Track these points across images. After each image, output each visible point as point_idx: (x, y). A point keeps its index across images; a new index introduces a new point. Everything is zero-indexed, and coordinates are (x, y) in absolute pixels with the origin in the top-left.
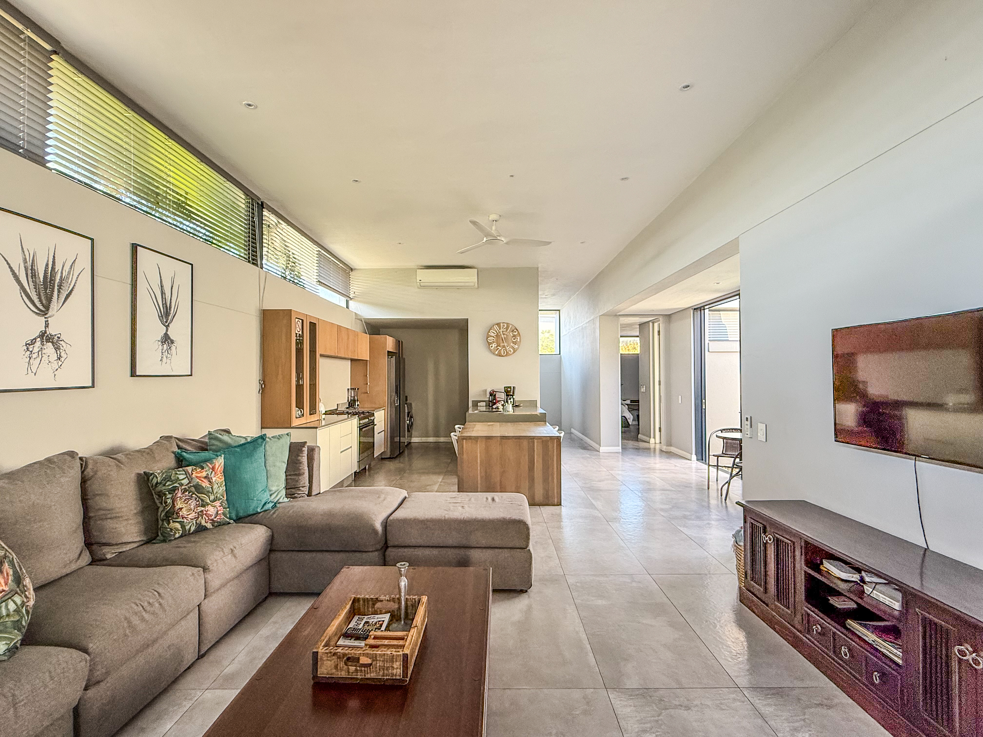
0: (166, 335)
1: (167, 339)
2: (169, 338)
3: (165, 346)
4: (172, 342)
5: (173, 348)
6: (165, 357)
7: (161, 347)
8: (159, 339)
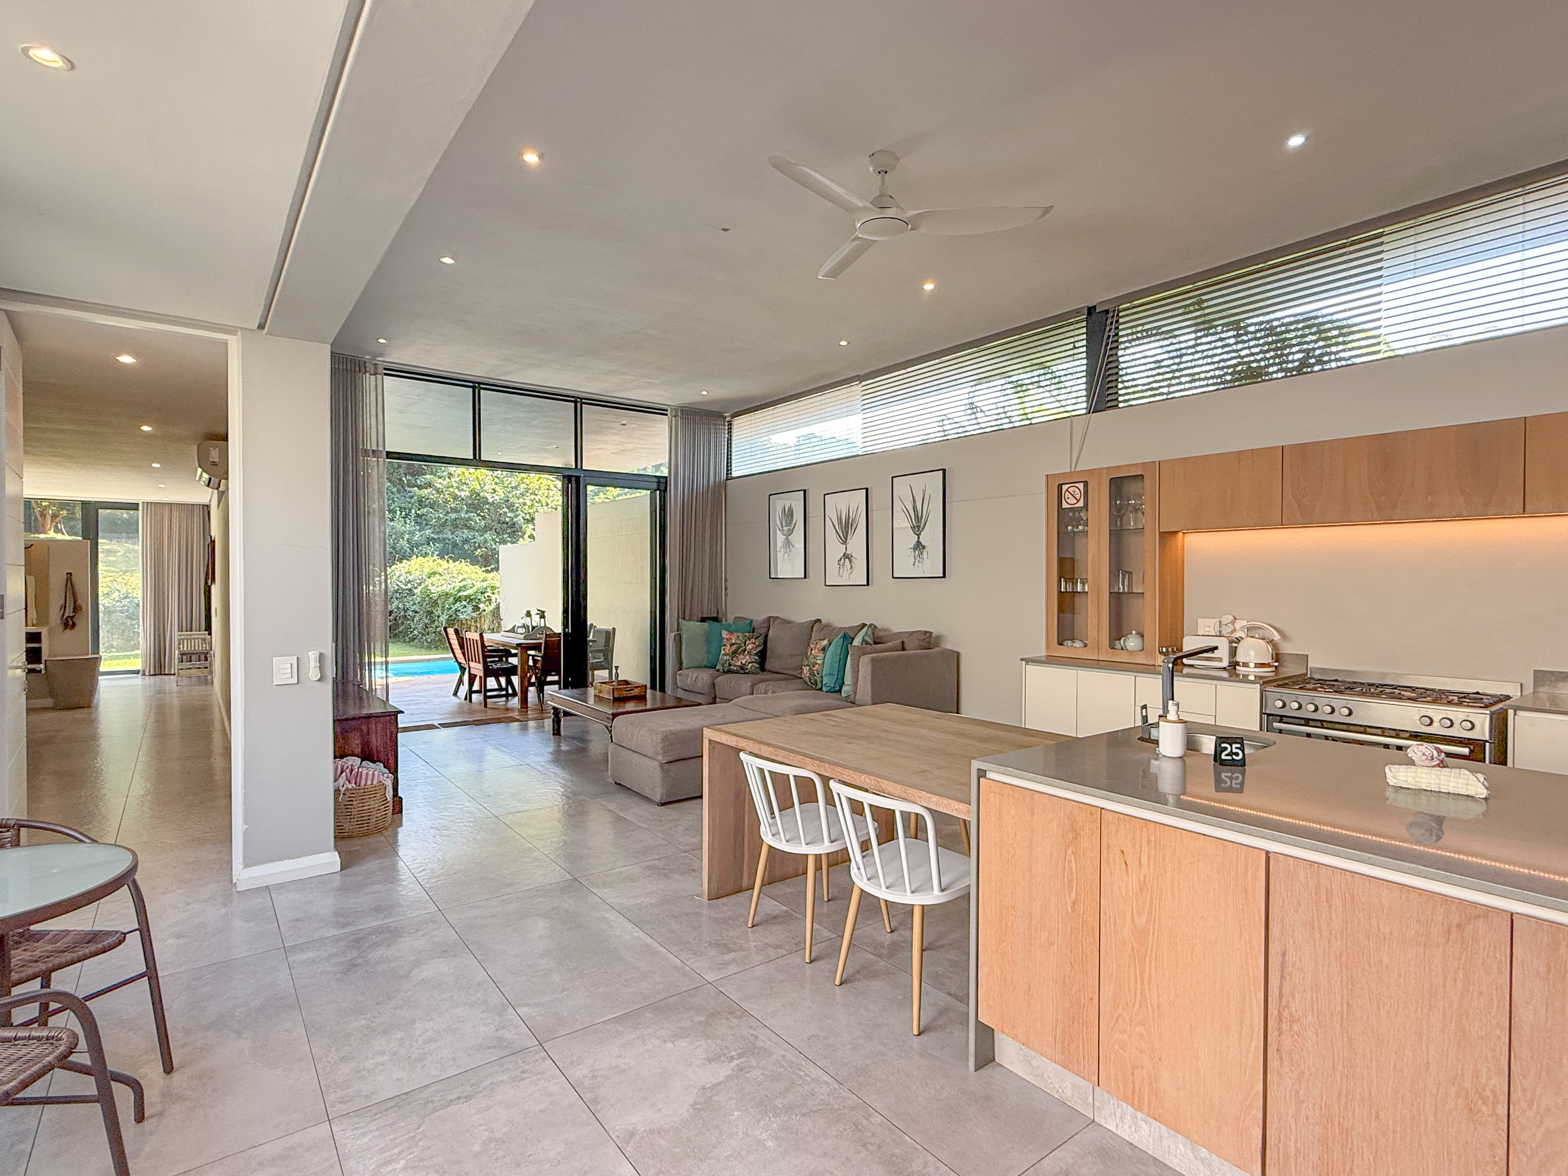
0: (918, 542)
1: (919, 546)
2: (921, 544)
3: (917, 552)
4: (924, 547)
5: (925, 553)
6: (917, 562)
7: (913, 554)
8: (912, 546)
